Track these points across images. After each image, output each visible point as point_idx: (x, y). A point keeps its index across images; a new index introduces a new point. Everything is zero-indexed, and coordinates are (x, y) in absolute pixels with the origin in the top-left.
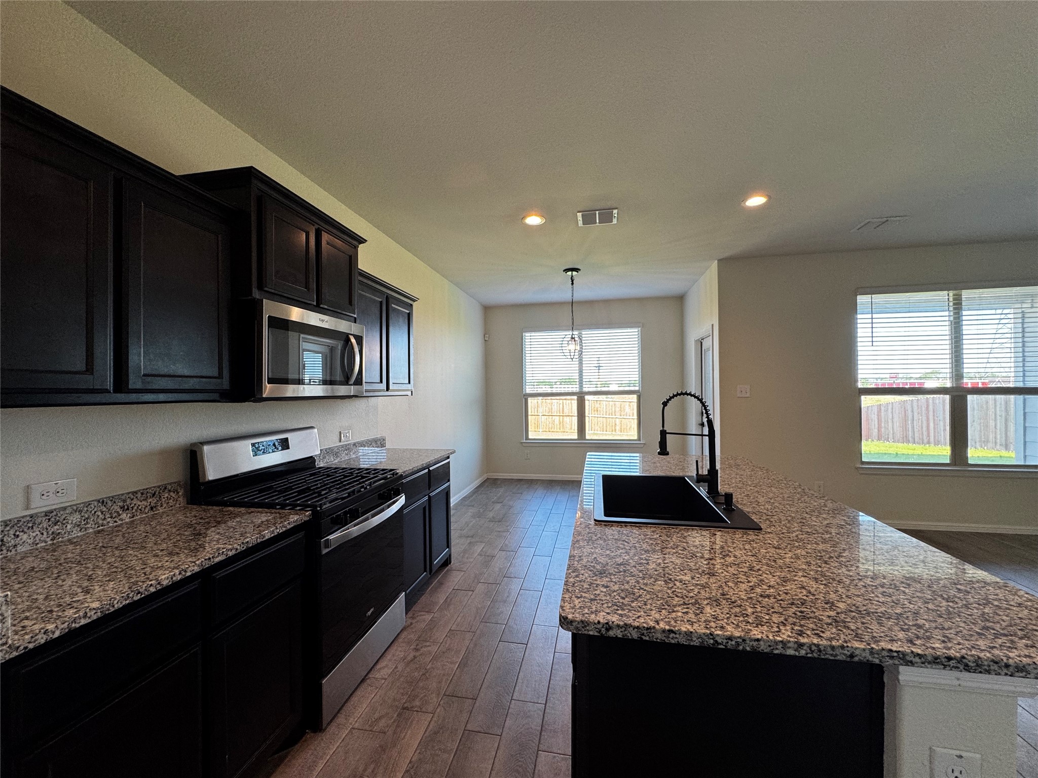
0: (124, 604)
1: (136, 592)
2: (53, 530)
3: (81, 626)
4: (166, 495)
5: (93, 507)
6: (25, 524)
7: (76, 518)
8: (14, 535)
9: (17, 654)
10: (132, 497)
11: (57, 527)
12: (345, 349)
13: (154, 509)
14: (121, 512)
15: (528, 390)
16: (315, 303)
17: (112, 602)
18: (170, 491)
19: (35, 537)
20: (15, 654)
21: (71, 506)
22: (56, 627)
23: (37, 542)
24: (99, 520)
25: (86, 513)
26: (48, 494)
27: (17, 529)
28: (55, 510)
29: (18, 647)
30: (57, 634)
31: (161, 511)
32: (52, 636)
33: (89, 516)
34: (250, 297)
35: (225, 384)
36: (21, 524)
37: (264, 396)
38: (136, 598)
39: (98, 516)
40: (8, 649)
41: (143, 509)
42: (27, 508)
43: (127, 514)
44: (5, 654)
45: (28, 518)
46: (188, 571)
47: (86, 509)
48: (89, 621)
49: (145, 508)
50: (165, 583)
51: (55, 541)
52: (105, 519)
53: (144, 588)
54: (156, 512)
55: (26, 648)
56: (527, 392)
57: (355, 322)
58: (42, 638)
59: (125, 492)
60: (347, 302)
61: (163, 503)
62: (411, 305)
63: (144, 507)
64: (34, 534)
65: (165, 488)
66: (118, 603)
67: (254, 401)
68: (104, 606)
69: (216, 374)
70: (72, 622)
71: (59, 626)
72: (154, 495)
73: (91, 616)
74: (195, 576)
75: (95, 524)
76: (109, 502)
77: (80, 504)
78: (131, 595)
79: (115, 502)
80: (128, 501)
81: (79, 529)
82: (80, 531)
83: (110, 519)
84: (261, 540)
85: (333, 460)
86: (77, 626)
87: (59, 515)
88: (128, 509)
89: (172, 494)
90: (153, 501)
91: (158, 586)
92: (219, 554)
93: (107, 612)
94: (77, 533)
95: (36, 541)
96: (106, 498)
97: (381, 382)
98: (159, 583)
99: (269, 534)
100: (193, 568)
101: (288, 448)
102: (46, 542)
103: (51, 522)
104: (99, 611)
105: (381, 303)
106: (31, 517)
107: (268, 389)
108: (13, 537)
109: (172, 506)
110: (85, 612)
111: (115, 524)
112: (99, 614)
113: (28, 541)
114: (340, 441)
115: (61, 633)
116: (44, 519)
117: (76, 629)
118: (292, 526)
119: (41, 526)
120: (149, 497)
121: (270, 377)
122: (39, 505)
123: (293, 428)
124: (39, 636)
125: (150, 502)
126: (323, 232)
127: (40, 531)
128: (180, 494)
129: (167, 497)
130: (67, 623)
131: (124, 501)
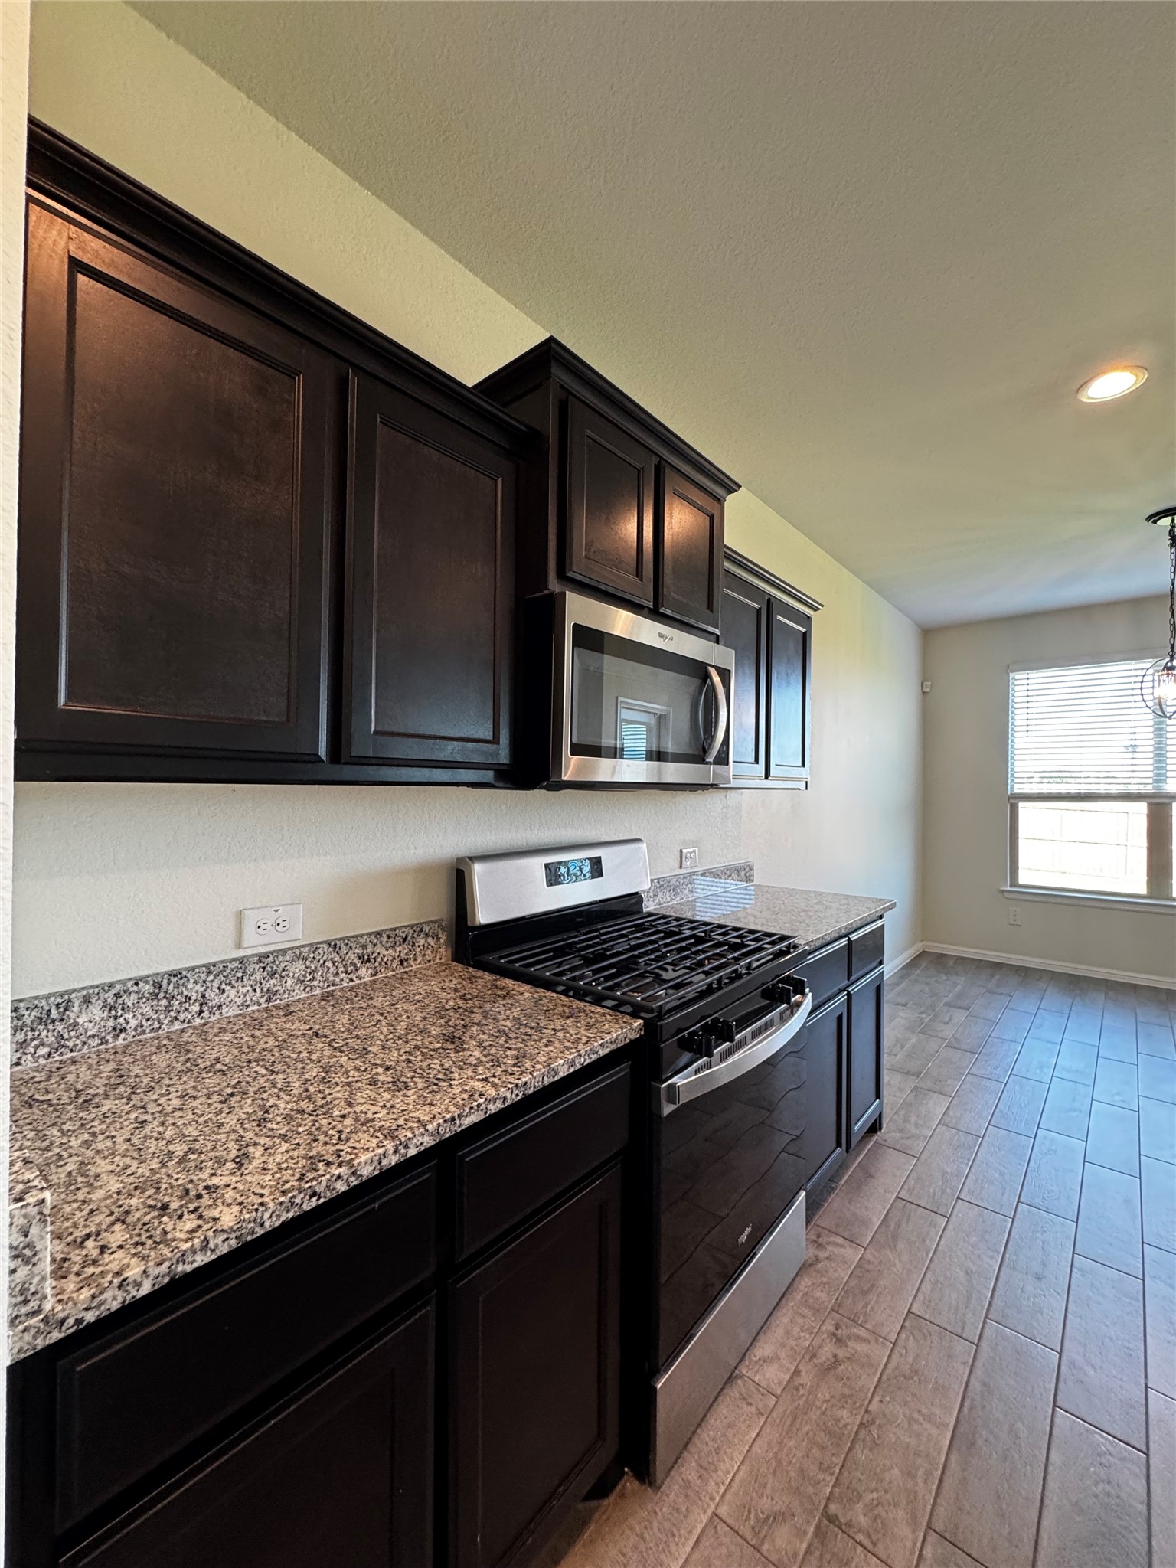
0: (283, 1219)
1: (309, 1192)
2: (268, 986)
3: (197, 1269)
4: (422, 942)
5: (322, 953)
6: (233, 973)
7: (298, 969)
8: (219, 988)
9: (61, 1336)
10: (375, 941)
11: (273, 981)
12: (700, 693)
13: (405, 964)
14: (358, 965)
15: (1017, 788)
16: (651, 605)
17: (259, 1214)
18: (427, 935)
19: (245, 995)
20: (56, 1336)
21: (293, 948)
22: (145, 1272)
23: (247, 1003)
24: (329, 975)
25: (311, 962)
26: (265, 926)
27: (223, 979)
28: (272, 953)
29: (63, 1321)
30: (146, 1288)
31: (414, 967)
32: (135, 1293)
33: (316, 968)
34: (546, 592)
35: (503, 754)
36: (228, 971)
37: (565, 778)
38: (307, 1207)
39: (329, 968)
40: (42, 1325)
41: (389, 963)
42: (239, 945)
43: (368, 968)
44: (35, 1337)
45: (237, 964)
46: (411, 1146)
47: (312, 955)
48: (213, 1257)
49: (392, 961)
50: (366, 1172)
51: (271, 1004)
52: (337, 973)
53: (324, 1184)
54: (407, 969)
55: (78, 1321)
56: (1016, 791)
57: (718, 643)
58: (114, 1298)
59: (365, 932)
60: (706, 606)
61: (418, 954)
62: (808, 617)
63: (390, 958)
64: (245, 990)
65: (421, 930)
66: (271, 1217)
67: (549, 788)
68: (244, 1225)
69: (490, 737)
70: (178, 1261)
71: (150, 1270)
72: (405, 940)
73: (217, 1246)
74: (424, 1155)
75: (324, 982)
76: (343, 946)
77: (304, 946)
78: (298, 1200)
79: (351, 948)
80: (370, 949)
81: (302, 988)
82: (304, 990)
83: (344, 975)
84: (551, 1080)
85: (669, 899)
86: (188, 1268)
87: (277, 963)
88: (368, 961)
89: (430, 940)
90: (403, 949)
91: (352, 1179)
92: (471, 1108)
93: (249, 1238)
94: (300, 994)
95: (246, 1001)
96: (339, 940)
97: (757, 761)
98: (354, 1173)
99: (566, 1066)
100: (421, 1140)
101: (601, 875)
102: (259, 1004)
103: (265, 973)
104: (233, 1236)
105: (759, 611)
106: (241, 963)
107: (572, 767)
108: (217, 991)
109: (429, 961)
110: (205, 1238)
111: (351, 984)
112: (233, 1243)
113: (237, 999)
114: (681, 867)
115: (154, 1285)
116: (257, 966)
117: (186, 1276)
118: (608, 1050)
119: (252, 978)
120: (398, 943)
121: (574, 741)
122: (255, 943)
123: (608, 839)
124: (108, 1295)
125: (400, 952)
126: (667, 470)
127: (251, 986)
128: (442, 941)
129: (424, 946)
130: (167, 1264)
131: (364, 947)
